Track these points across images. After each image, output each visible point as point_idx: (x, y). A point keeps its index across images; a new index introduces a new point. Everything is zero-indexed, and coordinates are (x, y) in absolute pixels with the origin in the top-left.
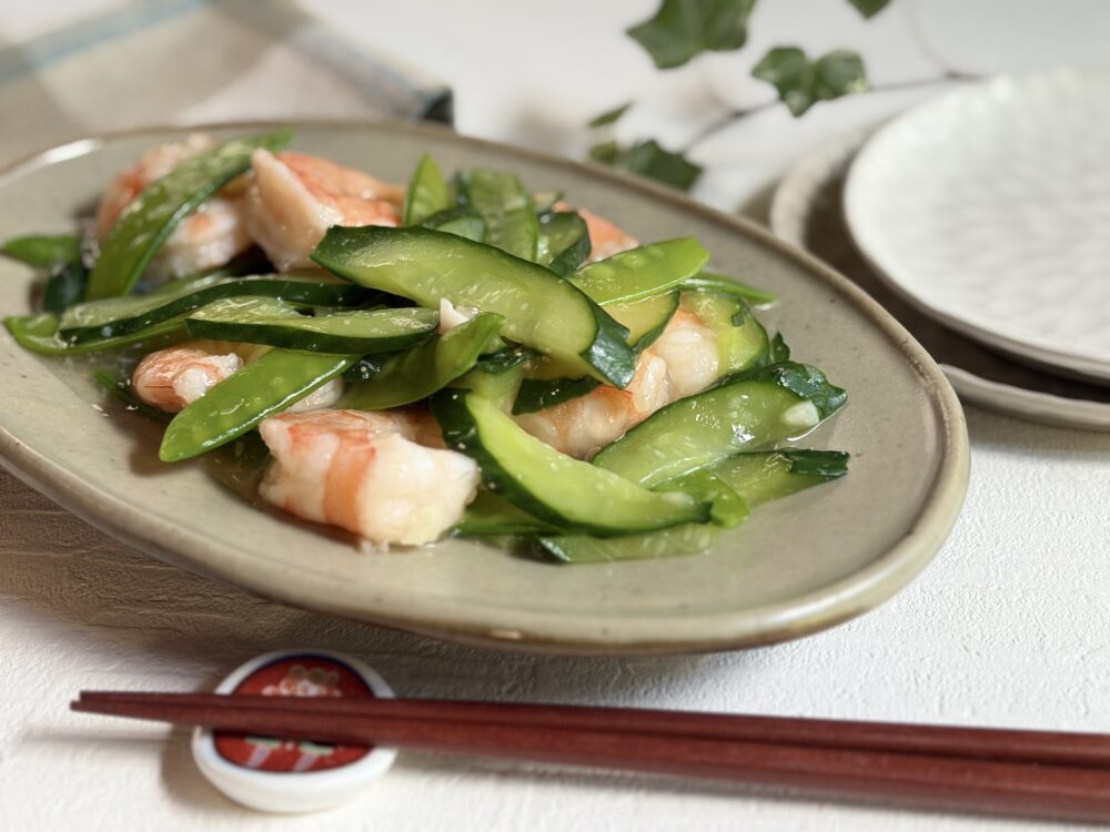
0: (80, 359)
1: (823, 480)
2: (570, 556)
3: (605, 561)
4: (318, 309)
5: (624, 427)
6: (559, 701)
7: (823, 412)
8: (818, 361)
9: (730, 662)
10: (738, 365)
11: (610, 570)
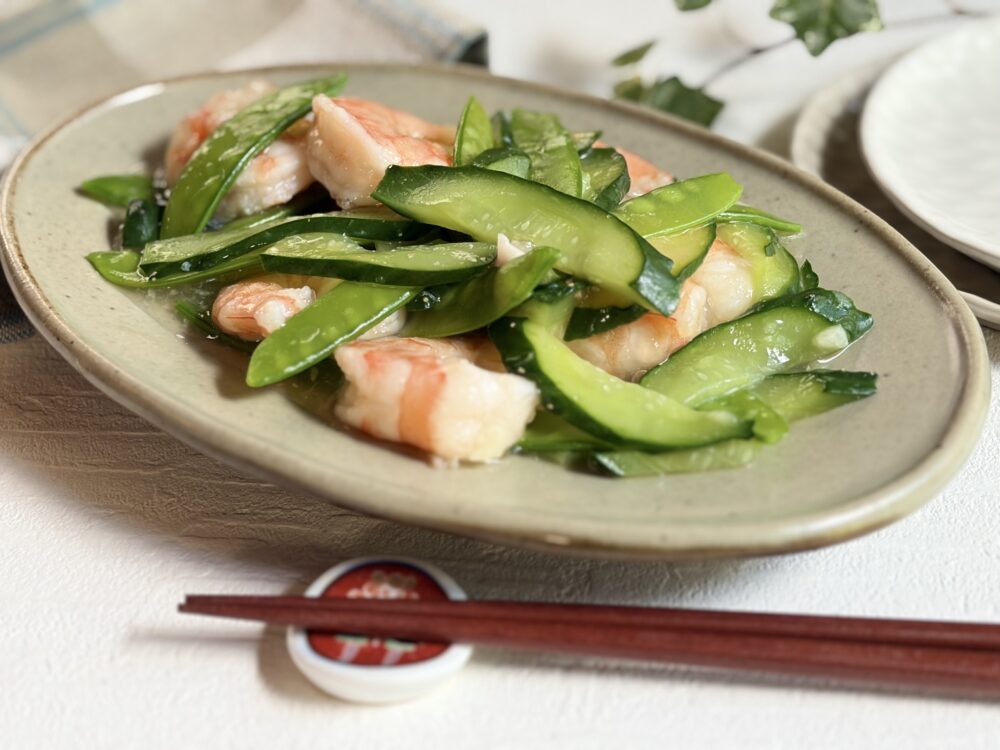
0: (161, 292)
1: (854, 398)
2: (625, 470)
3: (655, 474)
4: (379, 244)
5: (667, 352)
6: (613, 602)
7: (852, 336)
8: (844, 287)
9: (769, 566)
10: (771, 292)
11: (662, 484)
